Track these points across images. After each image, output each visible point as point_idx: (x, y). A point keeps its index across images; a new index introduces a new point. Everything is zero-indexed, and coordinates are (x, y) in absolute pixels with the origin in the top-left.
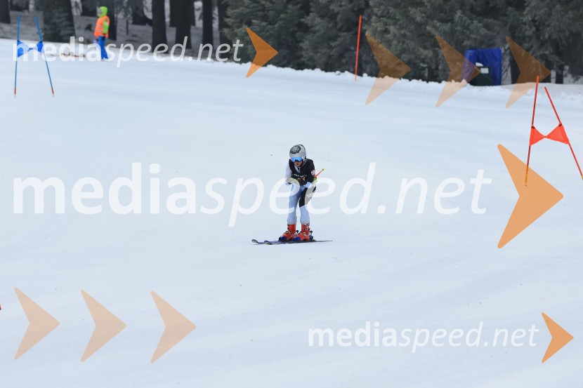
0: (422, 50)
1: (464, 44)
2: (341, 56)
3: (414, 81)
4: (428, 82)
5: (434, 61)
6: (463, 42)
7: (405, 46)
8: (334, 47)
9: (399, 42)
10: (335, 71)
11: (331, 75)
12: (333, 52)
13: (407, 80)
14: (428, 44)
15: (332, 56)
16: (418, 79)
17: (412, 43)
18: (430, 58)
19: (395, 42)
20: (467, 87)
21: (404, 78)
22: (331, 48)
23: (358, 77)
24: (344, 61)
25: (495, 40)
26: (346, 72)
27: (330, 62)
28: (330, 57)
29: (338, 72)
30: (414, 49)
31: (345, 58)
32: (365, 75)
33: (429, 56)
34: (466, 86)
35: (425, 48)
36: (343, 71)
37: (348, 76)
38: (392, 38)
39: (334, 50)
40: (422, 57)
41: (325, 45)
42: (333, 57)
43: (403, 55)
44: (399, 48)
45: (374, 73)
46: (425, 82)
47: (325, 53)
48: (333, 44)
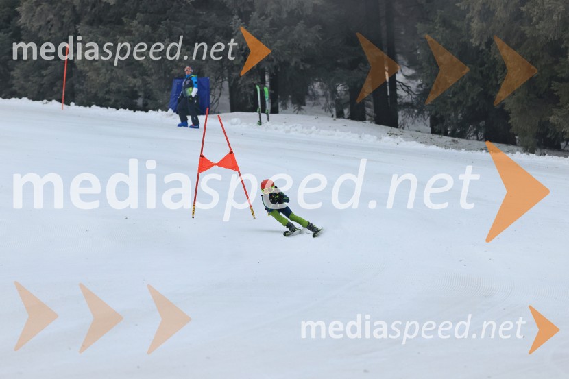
0: (130, 78)
1: (173, 72)
2: (52, 84)
3: (121, 110)
4: (135, 111)
5: (143, 89)
6: (172, 70)
7: (113, 74)
8: (45, 76)
9: (108, 71)
10: (42, 100)
11: (38, 104)
12: (45, 80)
13: (115, 109)
14: (136, 73)
15: (44, 84)
16: (125, 108)
17: (121, 71)
18: (139, 87)
19: (103, 71)
20: (173, 117)
21: (111, 107)
22: (43, 76)
23: (65, 106)
24: (55, 89)
25: (204, 69)
26: (54, 101)
27: (41, 91)
28: (41, 85)
29: (45, 101)
30: (122, 77)
31: (56, 86)
32: (72, 104)
33: (138, 84)
34: (172, 115)
35: (134, 77)
36: (50, 100)
37: (55, 104)
38: (100, 66)
39: (45, 78)
40: (131, 85)
41: (36, 73)
42: (44, 86)
43: (112, 84)
44: (108, 77)
45: (85, 101)
46: (132, 111)
47: (36, 82)
48: (44, 72)
